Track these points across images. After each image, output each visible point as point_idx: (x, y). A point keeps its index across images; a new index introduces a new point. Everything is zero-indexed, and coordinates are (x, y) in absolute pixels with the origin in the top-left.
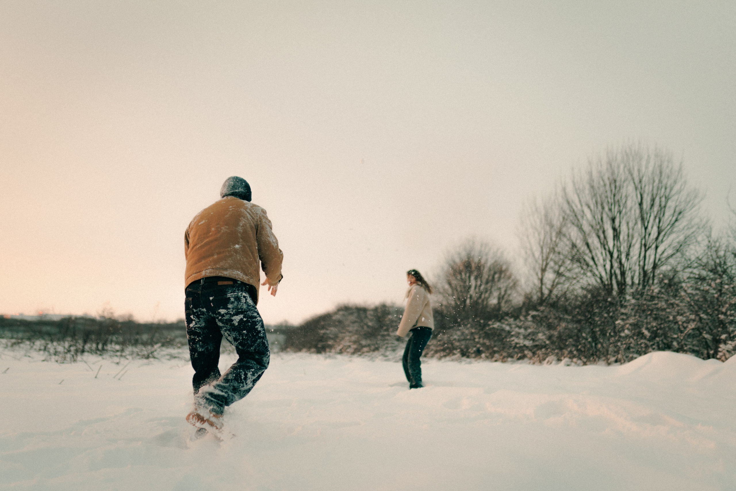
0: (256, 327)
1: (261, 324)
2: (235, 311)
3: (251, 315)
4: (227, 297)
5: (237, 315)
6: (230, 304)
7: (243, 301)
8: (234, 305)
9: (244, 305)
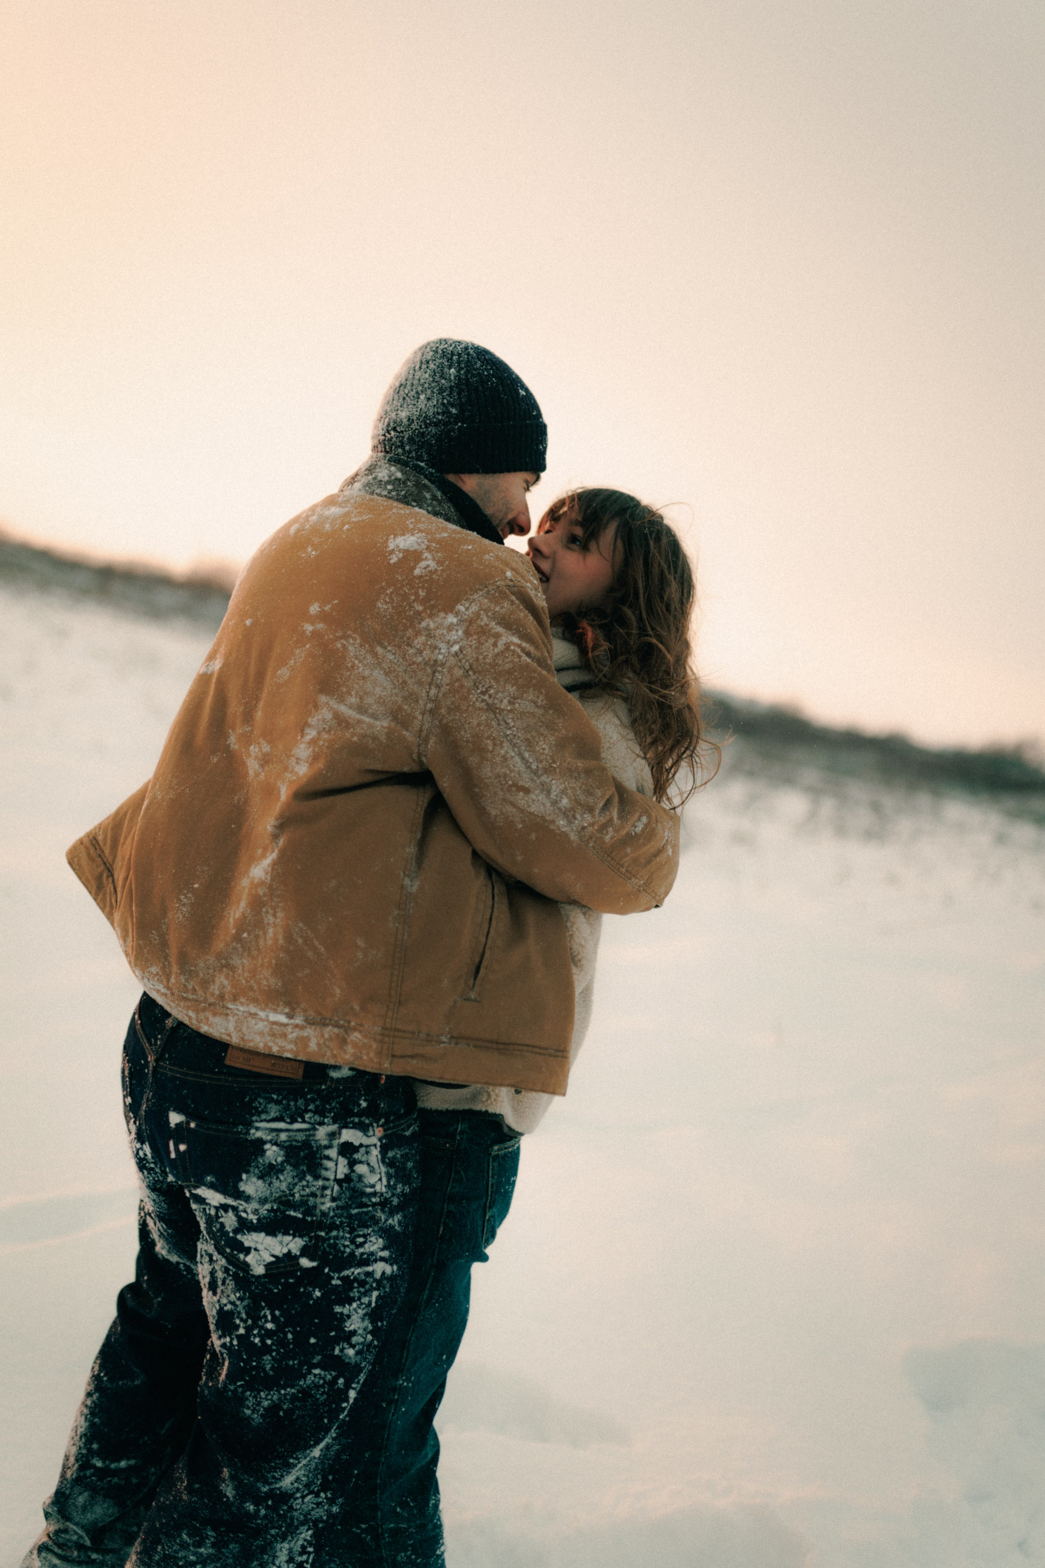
4: (251, 1137)
5: (275, 1235)
6: (252, 1175)
7: (333, 1169)
8: (276, 1184)
9: (332, 1191)
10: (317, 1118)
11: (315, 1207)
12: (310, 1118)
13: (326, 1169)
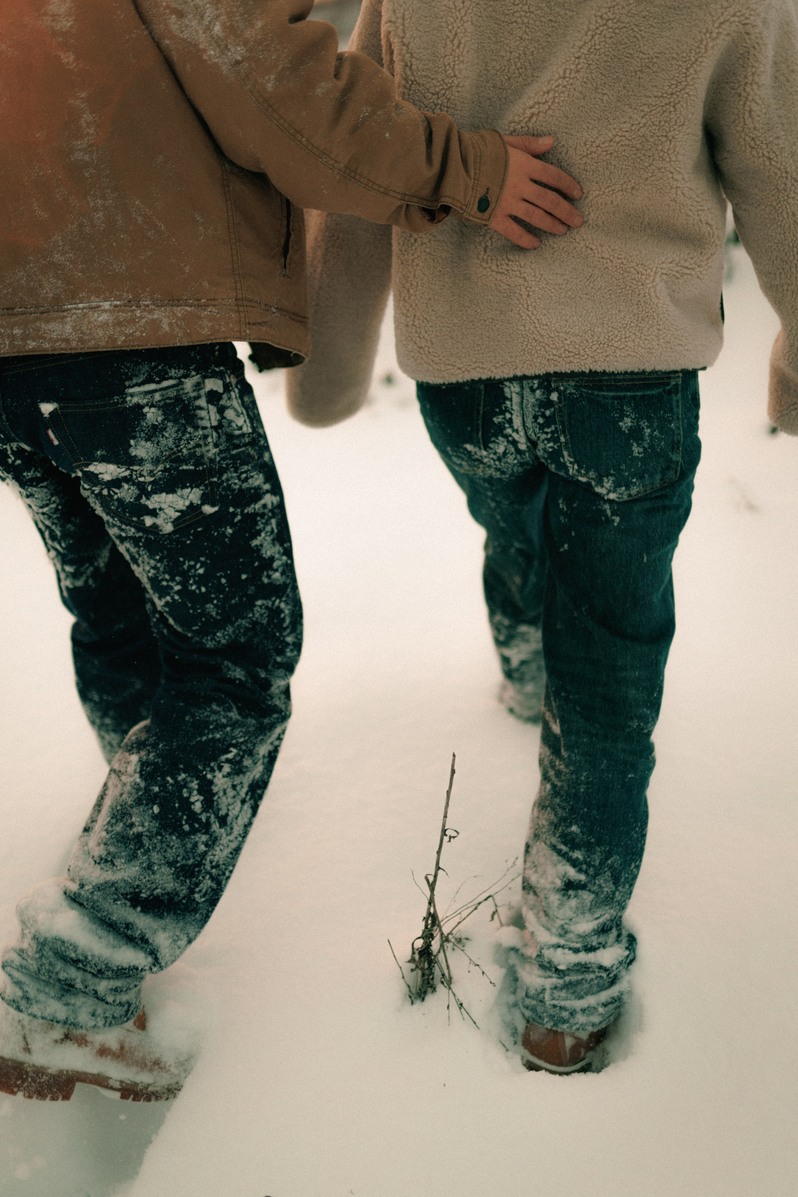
0: (255, 543)
1: (278, 524)
2: (165, 470)
3: (240, 489)
4: (129, 405)
5: (173, 491)
6: (140, 439)
7: (207, 417)
8: (163, 441)
9: (212, 438)
10: (181, 372)
11: (202, 456)
12: (175, 374)
13: (202, 419)
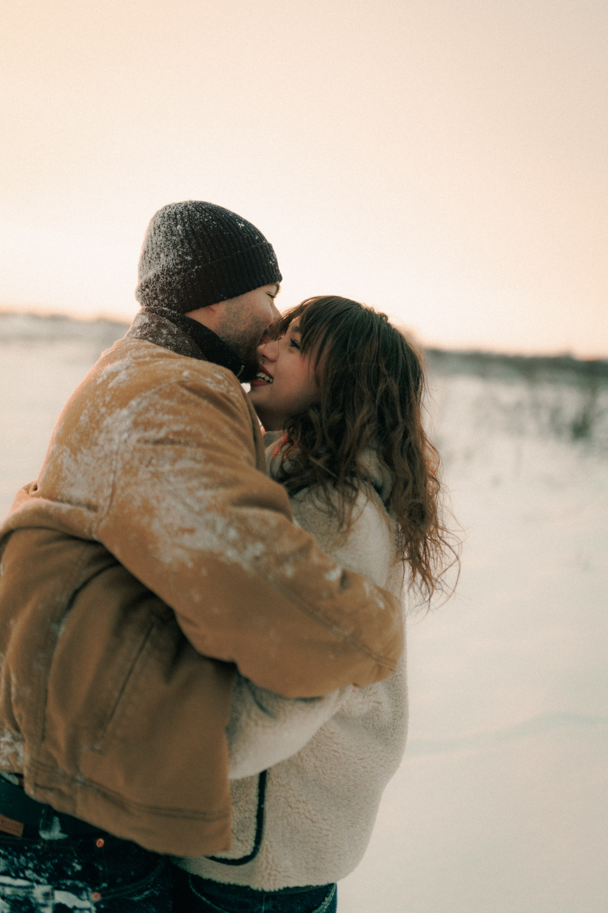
10: (35, 876)
12: (30, 875)
